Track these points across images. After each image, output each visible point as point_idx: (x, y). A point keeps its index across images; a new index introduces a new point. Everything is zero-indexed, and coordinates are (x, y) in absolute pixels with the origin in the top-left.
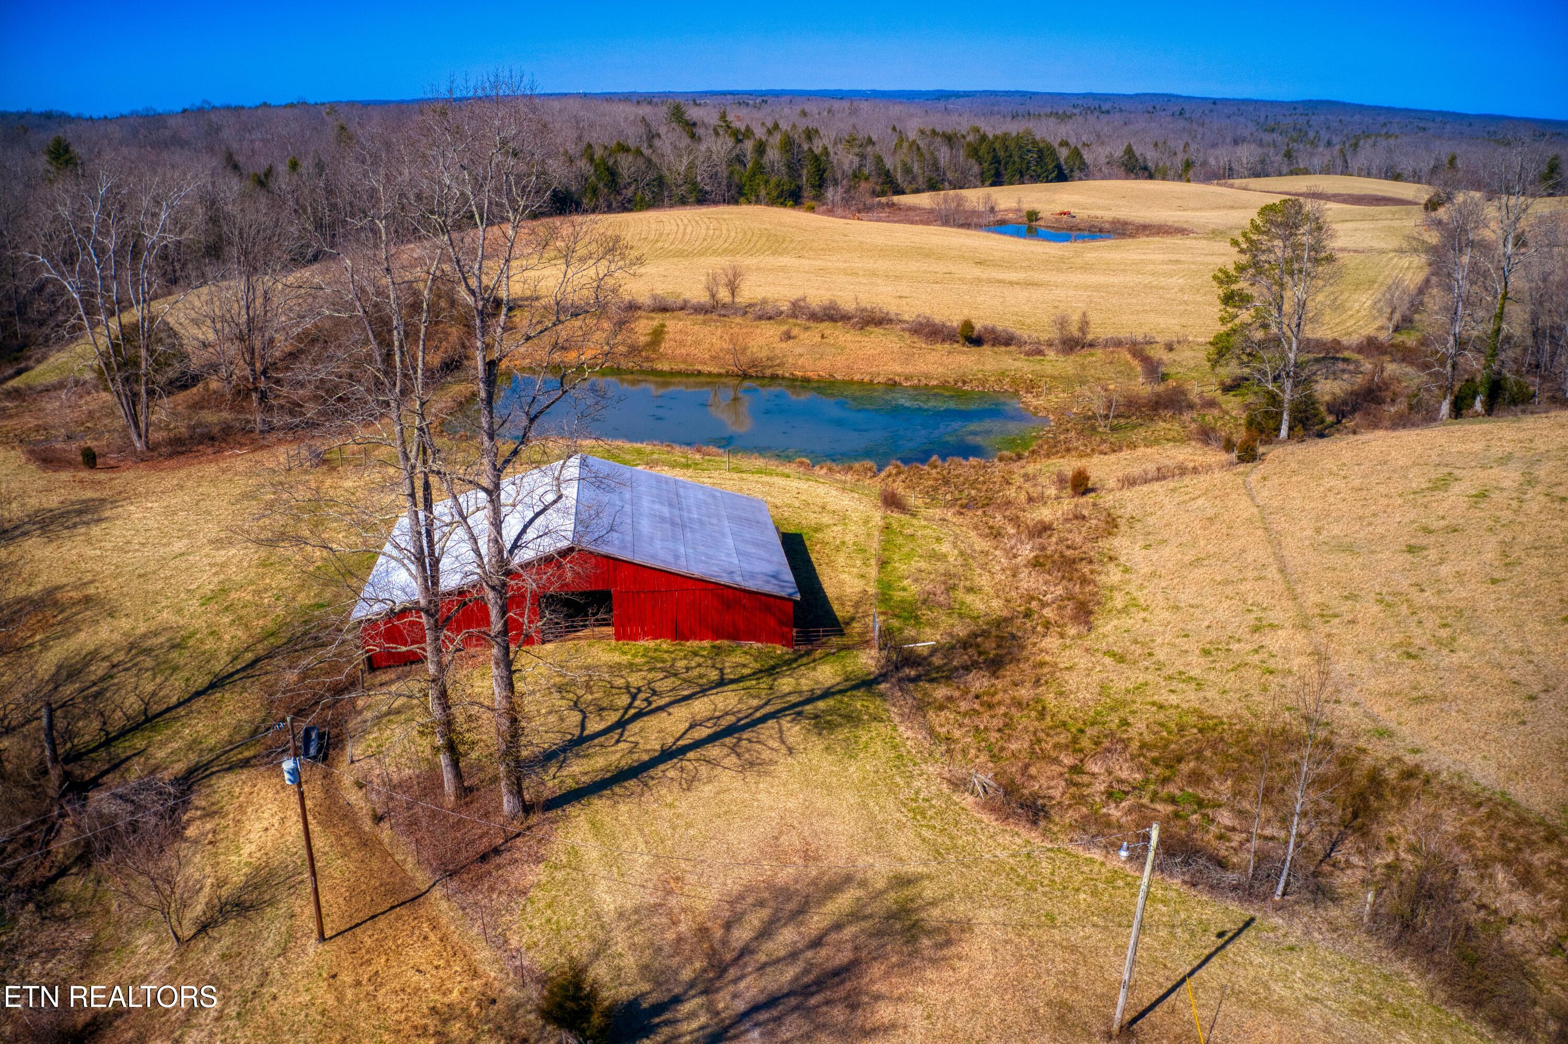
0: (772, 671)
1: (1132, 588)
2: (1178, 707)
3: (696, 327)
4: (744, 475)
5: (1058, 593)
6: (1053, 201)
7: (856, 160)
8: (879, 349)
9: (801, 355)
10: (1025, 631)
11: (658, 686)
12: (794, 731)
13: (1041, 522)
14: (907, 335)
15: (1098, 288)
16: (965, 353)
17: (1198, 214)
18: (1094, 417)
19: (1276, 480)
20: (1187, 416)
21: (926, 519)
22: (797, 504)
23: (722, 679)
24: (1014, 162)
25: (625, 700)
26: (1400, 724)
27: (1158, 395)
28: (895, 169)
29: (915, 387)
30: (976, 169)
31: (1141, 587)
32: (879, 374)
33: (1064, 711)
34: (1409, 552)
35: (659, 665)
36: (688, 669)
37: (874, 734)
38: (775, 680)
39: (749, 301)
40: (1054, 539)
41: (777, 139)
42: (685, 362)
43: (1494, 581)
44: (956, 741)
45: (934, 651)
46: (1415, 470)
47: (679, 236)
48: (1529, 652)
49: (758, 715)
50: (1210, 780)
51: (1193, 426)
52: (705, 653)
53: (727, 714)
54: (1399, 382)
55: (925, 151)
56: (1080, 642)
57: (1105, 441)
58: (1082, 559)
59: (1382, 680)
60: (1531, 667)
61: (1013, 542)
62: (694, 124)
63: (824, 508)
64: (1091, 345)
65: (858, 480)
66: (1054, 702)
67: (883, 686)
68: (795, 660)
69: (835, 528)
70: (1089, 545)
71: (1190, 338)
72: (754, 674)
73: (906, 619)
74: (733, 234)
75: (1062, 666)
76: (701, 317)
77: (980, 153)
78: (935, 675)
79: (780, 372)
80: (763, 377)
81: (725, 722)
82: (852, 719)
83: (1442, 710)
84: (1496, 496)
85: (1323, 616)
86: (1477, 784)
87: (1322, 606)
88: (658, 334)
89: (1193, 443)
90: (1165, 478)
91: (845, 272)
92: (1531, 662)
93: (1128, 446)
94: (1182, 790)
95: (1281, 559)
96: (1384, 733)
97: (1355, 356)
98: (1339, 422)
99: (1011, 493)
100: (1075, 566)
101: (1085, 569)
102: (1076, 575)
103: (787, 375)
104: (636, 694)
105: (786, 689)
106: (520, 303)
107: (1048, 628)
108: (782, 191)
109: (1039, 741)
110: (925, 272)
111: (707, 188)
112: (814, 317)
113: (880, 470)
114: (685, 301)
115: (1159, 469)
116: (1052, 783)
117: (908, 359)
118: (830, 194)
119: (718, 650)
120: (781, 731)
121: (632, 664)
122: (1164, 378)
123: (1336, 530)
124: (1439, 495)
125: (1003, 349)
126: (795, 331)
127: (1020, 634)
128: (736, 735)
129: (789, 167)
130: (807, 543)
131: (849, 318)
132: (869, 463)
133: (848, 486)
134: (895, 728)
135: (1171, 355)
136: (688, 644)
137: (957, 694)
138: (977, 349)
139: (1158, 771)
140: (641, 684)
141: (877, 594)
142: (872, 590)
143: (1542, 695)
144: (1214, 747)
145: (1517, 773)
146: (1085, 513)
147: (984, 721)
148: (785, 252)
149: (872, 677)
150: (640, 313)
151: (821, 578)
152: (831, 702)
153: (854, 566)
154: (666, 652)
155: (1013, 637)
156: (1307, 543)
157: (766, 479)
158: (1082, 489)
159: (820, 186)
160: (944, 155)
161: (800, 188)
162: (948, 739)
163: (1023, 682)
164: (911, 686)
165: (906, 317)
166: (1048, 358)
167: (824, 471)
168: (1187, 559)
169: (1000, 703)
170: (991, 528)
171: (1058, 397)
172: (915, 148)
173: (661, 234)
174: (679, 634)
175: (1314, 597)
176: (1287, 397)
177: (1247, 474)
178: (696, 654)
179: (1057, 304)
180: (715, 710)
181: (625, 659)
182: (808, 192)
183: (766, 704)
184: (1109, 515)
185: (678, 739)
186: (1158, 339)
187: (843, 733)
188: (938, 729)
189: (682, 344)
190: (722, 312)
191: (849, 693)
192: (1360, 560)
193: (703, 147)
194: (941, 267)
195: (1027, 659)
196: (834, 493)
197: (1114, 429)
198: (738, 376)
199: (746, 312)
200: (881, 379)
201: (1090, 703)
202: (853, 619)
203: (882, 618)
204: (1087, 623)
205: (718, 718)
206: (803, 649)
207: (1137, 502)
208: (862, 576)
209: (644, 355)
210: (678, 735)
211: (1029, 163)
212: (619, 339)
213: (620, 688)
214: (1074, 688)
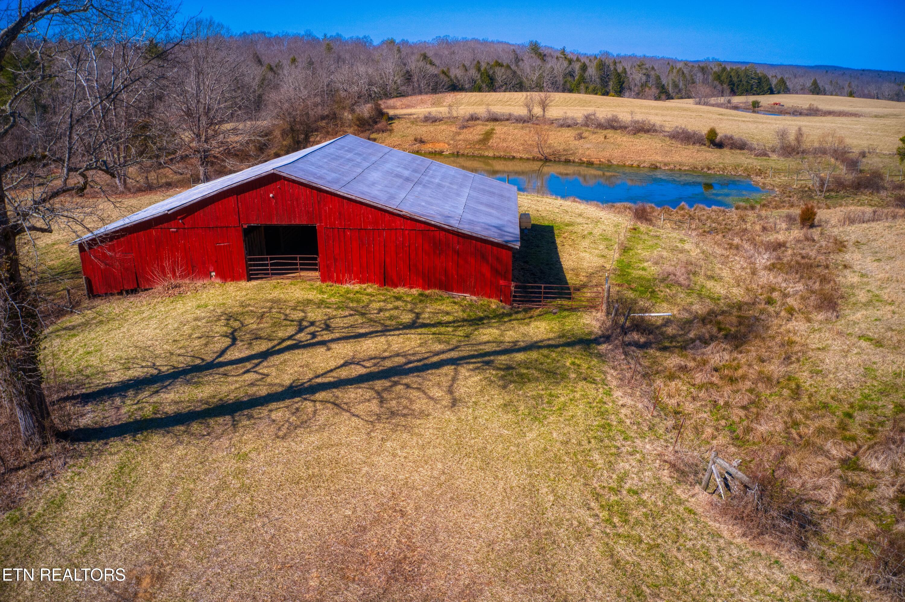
1: (872, 288)
3: (516, 131)
5: (798, 288)
6: (769, 101)
7: (644, 78)
8: (646, 147)
9: (588, 149)
10: (769, 315)
11: (334, 323)
13: (776, 242)
14: (668, 139)
16: (711, 152)
18: (810, 191)
20: (883, 194)
22: (557, 211)
23: (414, 322)
24: (743, 85)
27: (859, 179)
28: (668, 85)
29: (671, 170)
31: (881, 288)
32: (645, 162)
33: (824, 391)
35: (351, 305)
36: (380, 310)
37: (578, 396)
38: (476, 329)
39: (555, 117)
40: (789, 253)
41: (594, 63)
42: (505, 151)
44: (688, 416)
45: (667, 322)
49: (435, 359)
51: (890, 199)
52: (409, 299)
53: (398, 355)
55: (687, 75)
56: (829, 327)
57: (821, 203)
58: (818, 266)
61: (751, 253)
63: (580, 215)
66: (810, 381)
67: (603, 348)
68: (510, 315)
69: (586, 226)
70: (823, 257)
71: (877, 151)
72: (454, 322)
73: (642, 292)
75: (813, 346)
76: (520, 125)
77: (722, 78)
78: (667, 344)
79: (572, 158)
80: (559, 161)
81: (388, 364)
82: (554, 376)
88: (488, 135)
90: (879, 220)
93: (840, 206)
99: (747, 226)
100: (812, 270)
101: (823, 272)
102: (815, 276)
103: (577, 160)
104: (305, 328)
105: (485, 339)
106: (401, 117)
107: (792, 315)
109: (796, 424)
110: (683, 115)
112: (601, 126)
114: (510, 114)
116: (821, 481)
117: (667, 153)
119: (423, 298)
120: (454, 379)
121: (323, 302)
122: (862, 171)
125: (738, 151)
126: (585, 134)
127: (763, 317)
128: (394, 379)
129: (601, 79)
130: (556, 232)
131: (626, 128)
134: (609, 393)
135: (865, 159)
136: (396, 290)
137: (692, 364)
138: (719, 150)
140: (319, 319)
141: (615, 270)
142: (610, 267)
146: (815, 238)
149: (593, 337)
150: (478, 122)
151: (561, 254)
152: (534, 355)
153: (596, 249)
154: (368, 294)
155: (756, 318)
158: (809, 224)
160: (699, 77)
162: (677, 413)
163: (770, 358)
164: (639, 353)
165: (667, 129)
166: (772, 158)
169: (744, 377)
170: (730, 244)
171: (783, 179)
172: (681, 73)
173: (510, 99)
174: (391, 281)
178: (398, 298)
180: (385, 351)
181: (319, 297)
183: (451, 350)
184: (837, 240)
185: (317, 377)
186: (853, 151)
187: (535, 390)
188: (666, 400)
189: (504, 140)
190: (535, 122)
191: (560, 349)
193: (549, 66)
195: (773, 338)
197: (826, 198)
198: (541, 160)
199: (552, 123)
200: (646, 164)
201: (855, 385)
202: (584, 286)
203: (617, 289)
204: (833, 311)
205: (384, 358)
206: (522, 306)
207: (859, 233)
208: (603, 256)
209: (477, 146)
210: (321, 372)
211: (752, 85)
212: (461, 137)
213: (292, 321)
214: (832, 367)
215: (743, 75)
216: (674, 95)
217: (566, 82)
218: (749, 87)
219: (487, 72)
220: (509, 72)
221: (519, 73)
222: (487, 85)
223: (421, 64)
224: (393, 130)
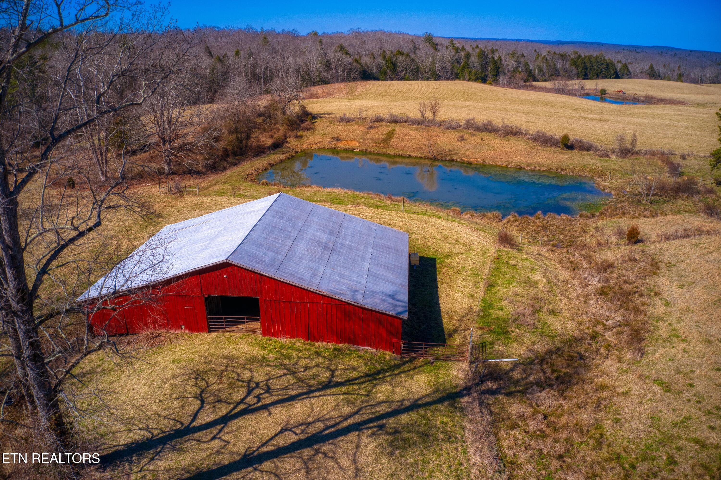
1: (672, 320)
2: (717, 446)
3: (412, 132)
4: (412, 215)
5: (618, 319)
6: (614, 87)
7: (516, 64)
8: (514, 148)
9: (468, 149)
10: (591, 352)
11: (273, 384)
13: (606, 261)
14: (530, 141)
15: (640, 124)
16: (564, 153)
17: (689, 96)
18: (640, 194)
20: (696, 198)
21: (527, 253)
22: (440, 237)
23: (330, 381)
24: (594, 69)
25: (240, 394)
27: (679, 184)
28: (535, 70)
29: (532, 171)
30: (575, 71)
32: (512, 162)
33: (619, 441)
35: (285, 362)
36: (306, 368)
38: (375, 386)
39: (444, 120)
40: (615, 275)
41: (476, 52)
42: (403, 150)
45: (515, 365)
49: (344, 424)
51: (701, 204)
52: (327, 354)
55: (550, 61)
56: (634, 368)
57: (647, 210)
58: (635, 292)
61: (586, 274)
64: (637, 153)
65: (488, 223)
66: (611, 431)
67: (465, 400)
68: (399, 367)
69: (461, 256)
70: (640, 281)
71: (695, 153)
73: (498, 334)
74: (445, 91)
75: (619, 390)
76: (415, 126)
77: (577, 64)
78: (513, 389)
79: (455, 158)
80: (445, 160)
81: (312, 430)
82: (427, 438)
88: (390, 135)
89: (702, 215)
90: (688, 236)
91: (500, 109)
93: (661, 214)
99: (586, 239)
100: (629, 297)
101: (638, 301)
102: (631, 305)
103: (459, 160)
104: (253, 389)
105: (381, 397)
107: (609, 351)
108: (477, 76)
110: (545, 111)
111: (441, 74)
112: (479, 129)
113: (503, 218)
114: (408, 118)
115: (685, 230)
117: (530, 154)
118: (501, 79)
119: (336, 353)
120: (358, 447)
121: (264, 359)
122: (681, 174)
125: (586, 152)
126: (466, 137)
127: (587, 354)
128: (316, 447)
129: (481, 65)
130: (438, 266)
131: (498, 131)
132: (497, 213)
133: (479, 227)
134: (465, 451)
135: (684, 162)
136: (317, 344)
138: (570, 151)
140: (262, 379)
141: (479, 311)
142: (475, 308)
146: (637, 257)
148: (471, 100)
149: (459, 389)
150: (382, 123)
151: (440, 295)
152: (414, 416)
153: (467, 287)
154: (297, 350)
155: (582, 357)
157: (425, 218)
158: (634, 240)
159: (497, 75)
160: (559, 64)
161: (486, 76)
162: (512, 464)
163: (586, 404)
164: (491, 400)
165: (531, 132)
166: (612, 159)
167: (468, 216)
169: (564, 427)
170: (572, 262)
171: (618, 182)
172: (545, 59)
173: (409, 90)
174: (311, 336)
178: (318, 354)
179: (618, 130)
180: (310, 415)
181: (261, 354)
182: (490, 78)
183: (356, 413)
184: (653, 260)
185: (263, 445)
186: (676, 153)
187: (413, 456)
188: (506, 451)
189: (403, 140)
190: (427, 124)
191: (433, 407)
193: (440, 54)
194: (553, 110)
195: (591, 381)
196: (468, 231)
197: (652, 202)
198: (431, 159)
199: (441, 125)
200: (513, 165)
202: (455, 331)
203: (480, 332)
204: (640, 350)
205: (309, 424)
206: (408, 356)
207: (672, 252)
208: (471, 295)
209: (381, 145)
210: (265, 439)
211: (601, 70)
212: (369, 136)
213: (243, 382)
214: (628, 416)
215: (594, 61)
216: (539, 77)
217: (453, 67)
218: (599, 71)
219: (391, 60)
220: (408, 60)
221: (416, 59)
222: (391, 70)
223: (339, 54)
224: (315, 128)
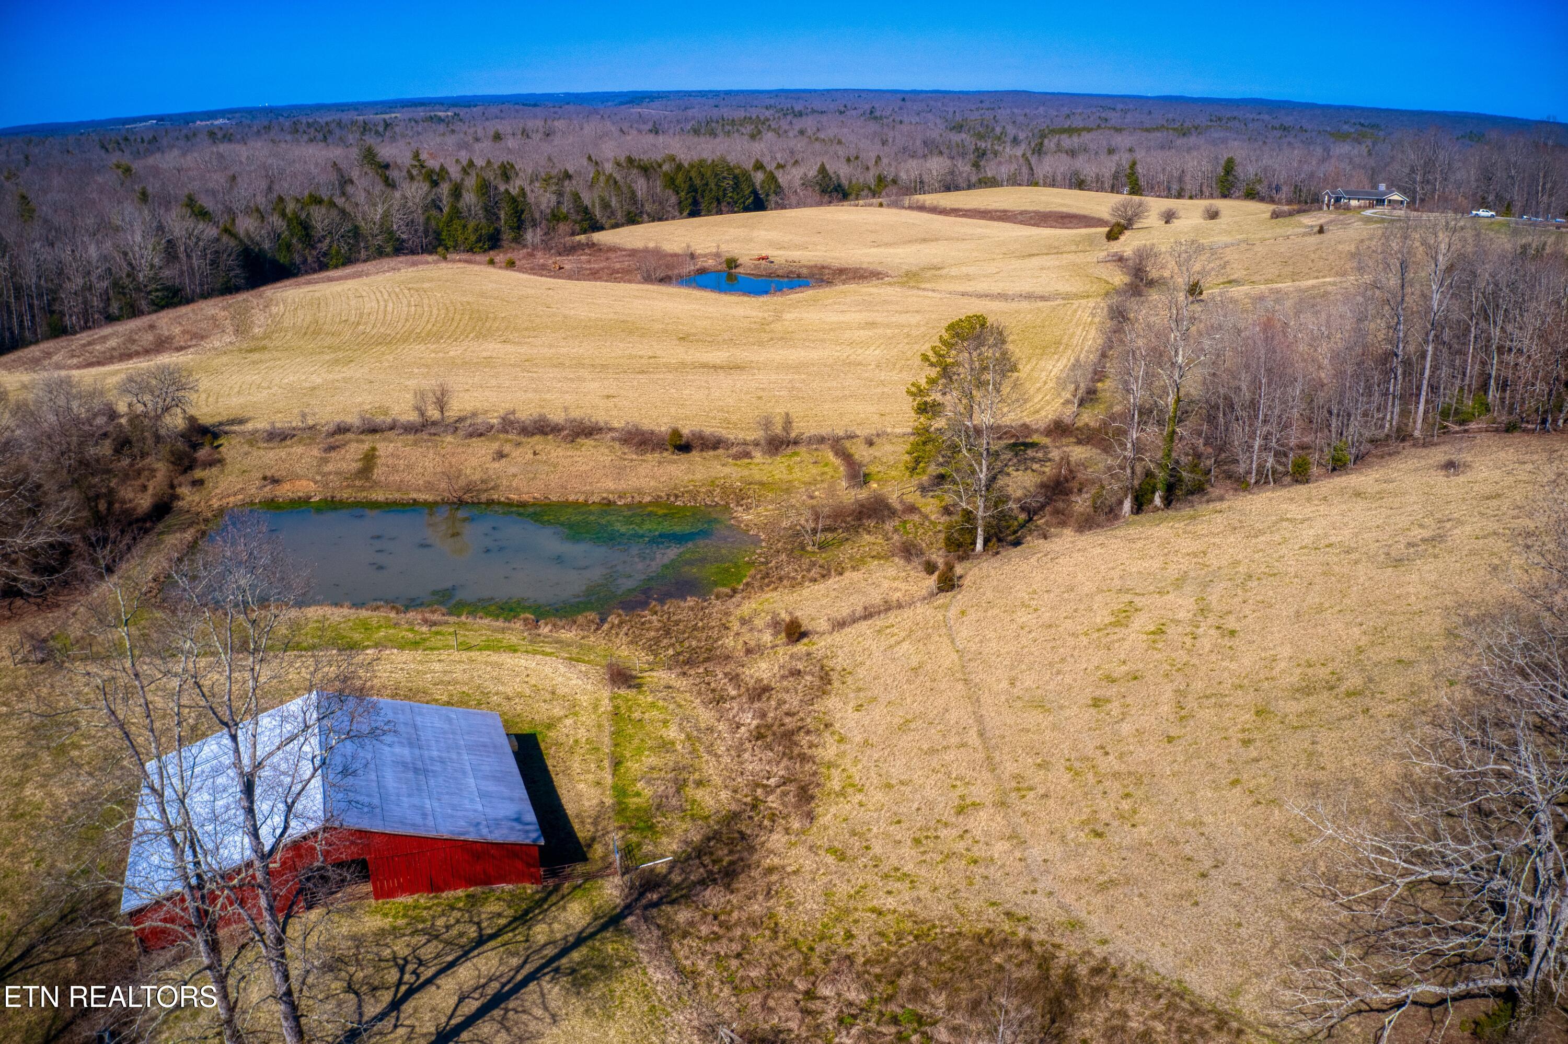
0: (523, 918)
1: (847, 763)
2: (895, 911)
3: (407, 449)
4: (473, 654)
5: (781, 773)
6: (751, 240)
7: (554, 198)
8: (592, 464)
9: (515, 476)
10: (753, 827)
11: (422, 953)
12: (554, 991)
13: (760, 680)
14: (617, 445)
15: (798, 367)
16: (675, 462)
17: (891, 250)
18: (802, 533)
19: (973, 615)
20: (889, 526)
21: (651, 691)
22: (527, 691)
23: (481, 936)
24: (711, 190)
25: (393, 975)
26: (1089, 913)
27: (861, 502)
28: (593, 206)
30: (673, 199)
31: (856, 761)
33: (795, 926)
34: (1095, 706)
35: (420, 926)
36: (448, 927)
38: (529, 929)
39: (459, 415)
40: (773, 703)
41: (471, 182)
42: (399, 490)
43: (1170, 740)
44: (701, 974)
45: (672, 866)
46: (1098, 598)
47: (381, 316)
48: (1201, 823)
49: (519, 977)
50: (927, 993)
51: (896, 537)
52: (461, 905)
53: (491, 980)
54: (1086, 468)
55: (622, 184)
56: (804, 838)
57: (813, 564)
58: (800, 728)
59: (1073, 865)
60: (1203, 839)
61: (735, 708)
62: (387, 166)
63: (553, 693)
64: (796, 443)
65: (583, 640)
66: (785, 917)
67: (630, 920)
68: (545, 900)
69: (567, 721)
70: (806, 709)
71: (889, 430)
72: (510, 923)
73: (642, 831)
74: (435, 311)
75: (789, 869)
76: (411, 437)
77: (677, 182)
78: (675, 896)
80: (479, 504)
81: (490, 991)
82: (604, 969)
83: (1125, 895)
84: (1172, 630)
85: (1019, 790)
86: (1157, 974)
87: (1018, 777)
88: (370, 459)
89: (897, 559)
90: (871, 616)
91: (552, 363)
92: (1202, 834)
93: (836, 570)
94: (903, 1007)
95: (980, 719)
96: (1075, 925)
97: (1045, 440)
98: (1030, 519)
99: (729, 642)
100: (793, 738)
101: (804, 741)
102: (796, 750)
103: (503, 499)
104: (404, 966)
105: (541, 939)
106: (227, 428)
108: (481, 235)
109: (775, 965)
110: (631, 357)
111: (404, 236)
112: (525, 431)
113: (602, 622)
114: (394, 421)
116: (790, 1014)
117: (619, 472)
118: (529, 236)
119: (472, 901)
120: (543, 995)
121: (394, 928)
122: (866, 479)
123: (1028, 681)
124: (1121, 632)
125: (711, 453)
126: (507, 448)
127: (749, 832)
128: (502, 1006)
130: (542, 746)
131: (560, 431)
132: (592, 615)
133: (574, 651)
134: (645, 972)
135: (872, 451)
136: (444, 895)
138: (686, 456)
139: (880, 988)
140: (407, 953)
141: (613, 804)
142: (608, 801)
143: (1213, 872)
144: (928, 956)
145: (1191, 960)
146: (800, 665)
147: (722, 948)
148: (489, 335)
149: (618, 910)
150: (349, 436)
151: (559, 790)
152: (584, 949)
153: (589, 772)
154: (425, 908)
155: (743, 836)
156: (1003, 698)
157: (495, 657)
158: (795, 635)
159: (519, 228)
160: (641, 186)
161: (498, 231)
162: (693, 973)
163: (755, 894)
164: (654, 911)
165: (615, 424)
166: (756, 461)
168: (897, 721)
169: (736, 923)
170: (713, 690)
171: (767, 510)
172: (612, 182)
174: (435, 887)
175: (1010, 767)
176: (980, 513)
177: (946, 607)
178: (452, 908)
179: (761, 394)
180: (479, 977)
181: (387, 923)
182: (507, 235)
183: (525, 962)
184: (822, 667)
185: (450, 1018)
186: (858, 433)
187: (598, 989)
188: (684, 963)
189: (395, 469)
190: (432, 431)
191: (599, 937)
192: (1051, 718)
193: (397, 194)
194: (643, 349)
195: (758, 865)
196: (562, 668)
197: (822, 547)
198: (454, 503)
199: (456, 428)
200: (596, 498)
201: (818, 915)
202: (593, 839)
203: (621, 833)
204: (810, 812)
205: (484, 986)
206: (551, 883)
207: (847, 648)
208: (598, 783)
209: (357, 483)
210: (449, 1012)
211: (725, 190)
212: (330, 467)
213: (387, 961)
214: (801, 898)
215: (709, 174)
216: (603, 222)
217: (428, 219)
219: (297, 217)
220: (334, 213)
221: (348, 208)
